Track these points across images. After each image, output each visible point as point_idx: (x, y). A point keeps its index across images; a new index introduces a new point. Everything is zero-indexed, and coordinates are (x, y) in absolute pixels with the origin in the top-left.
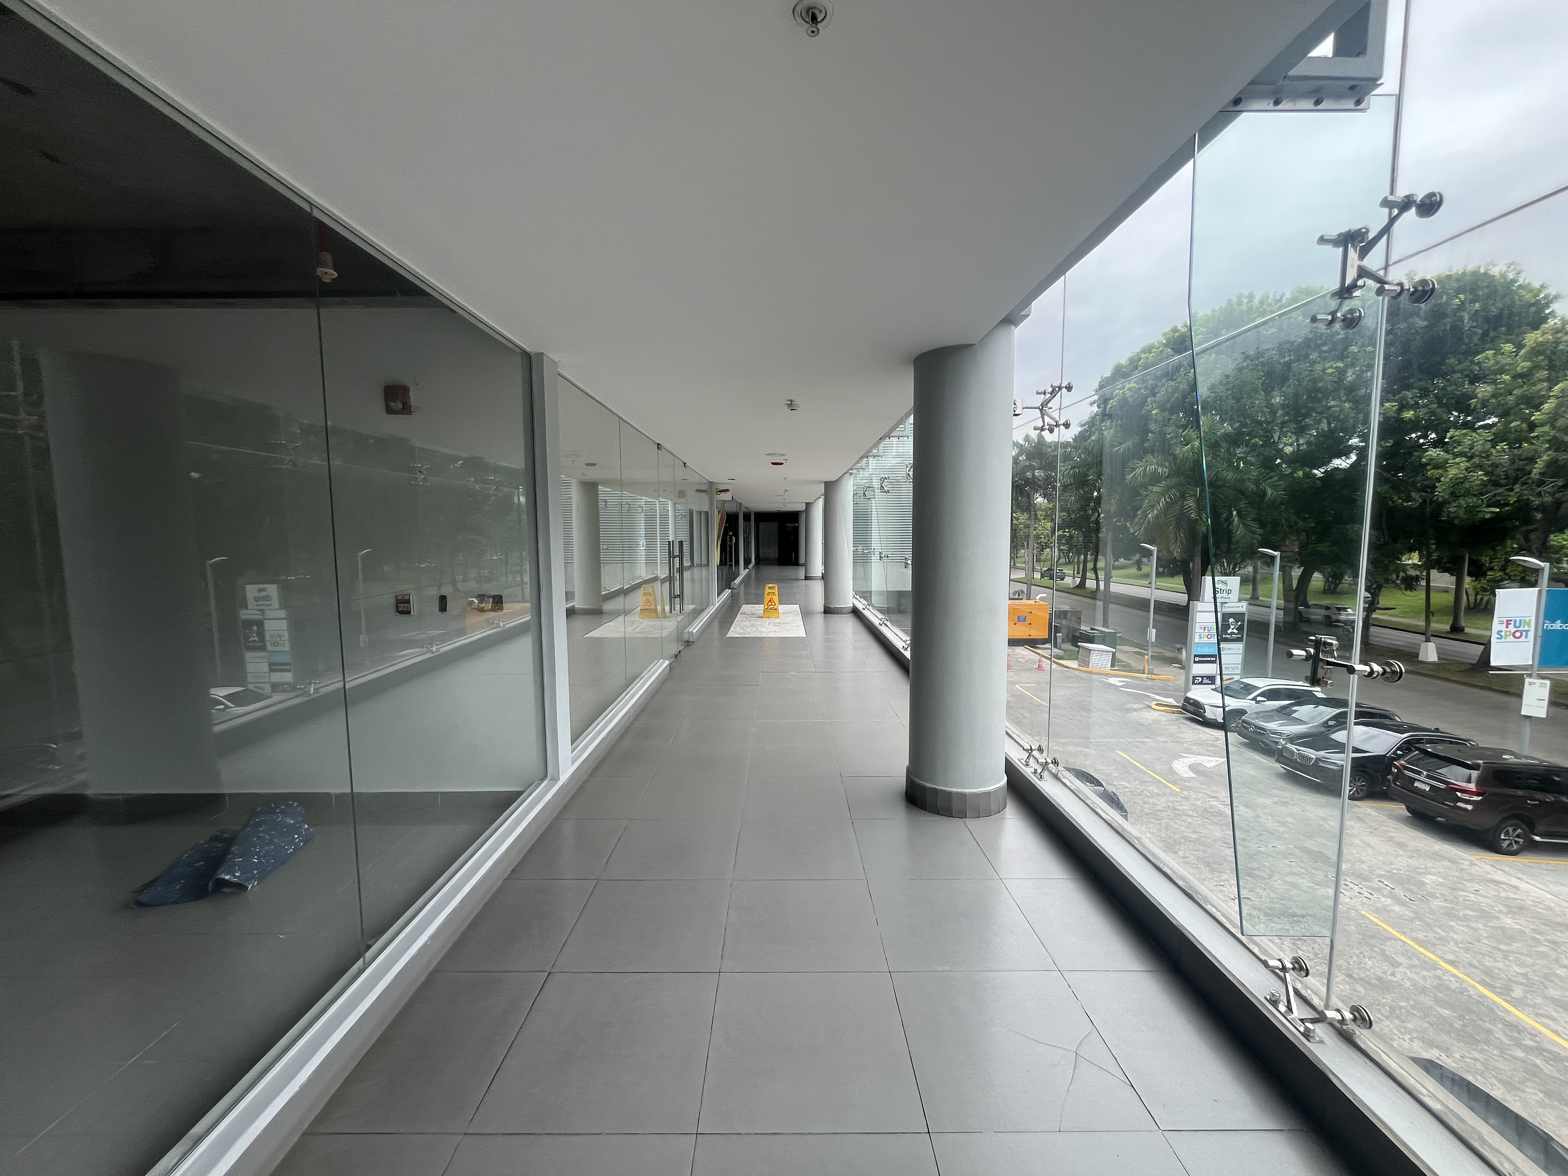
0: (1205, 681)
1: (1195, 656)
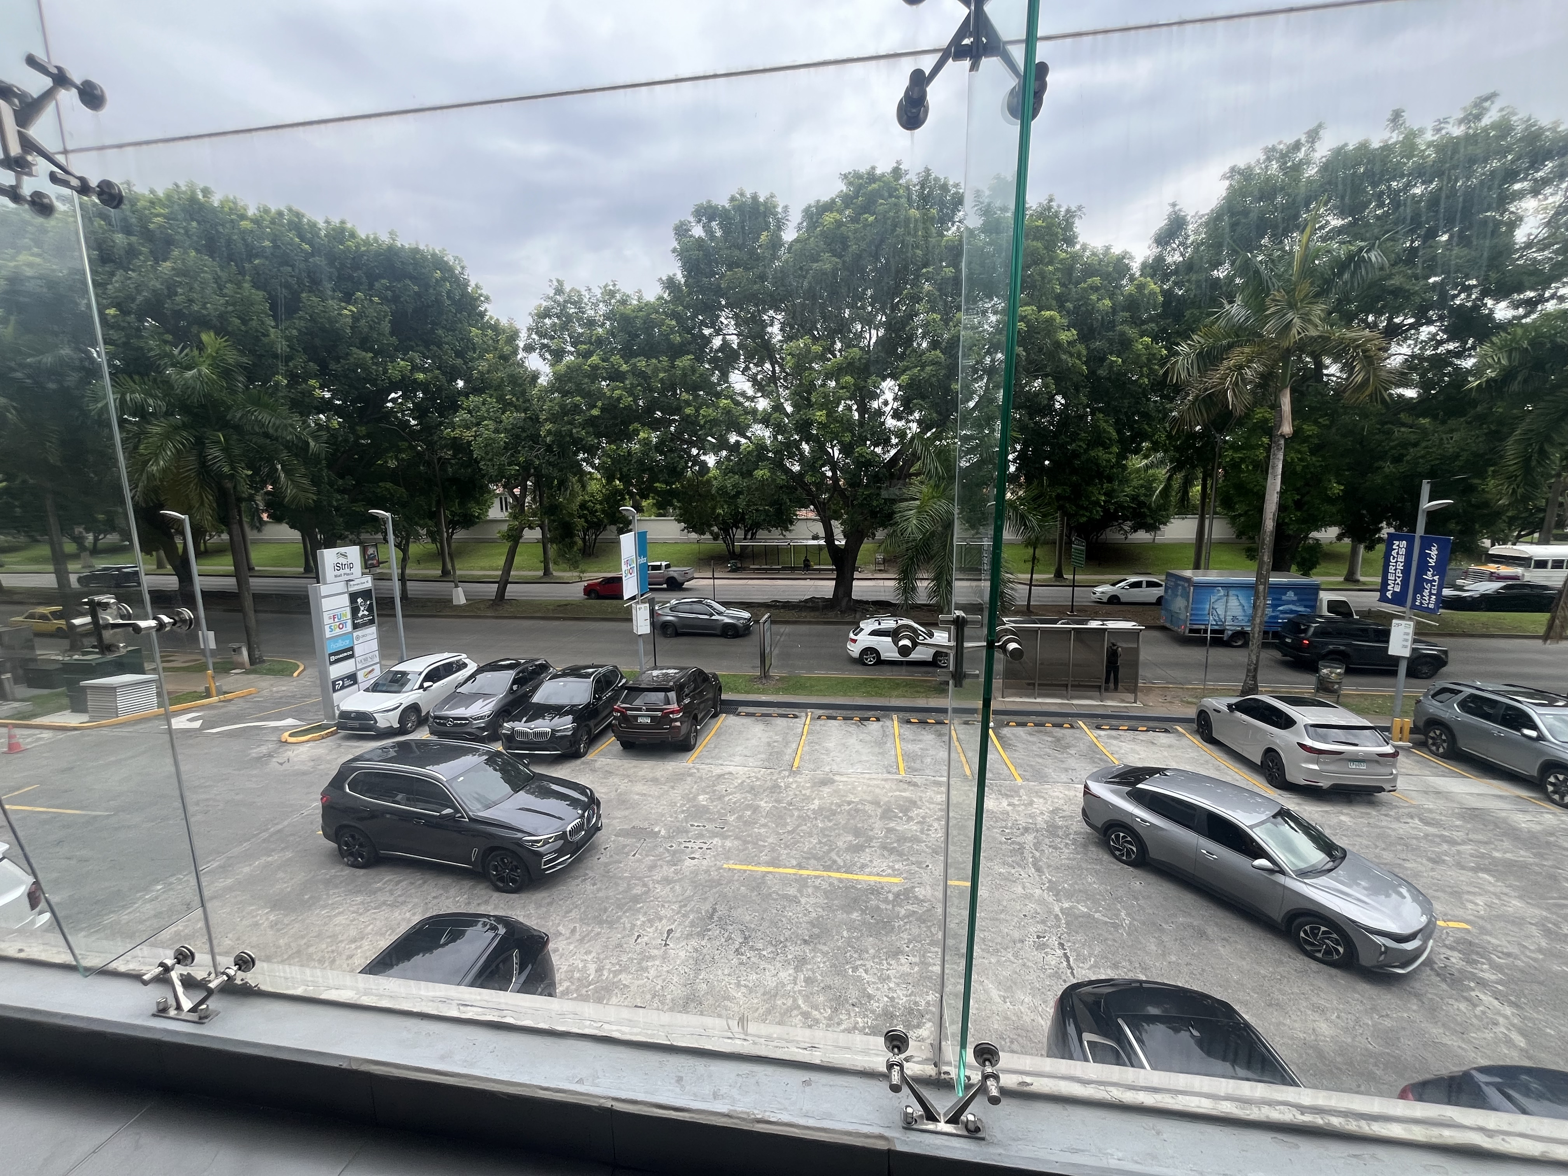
0: (347, 683)
1: (331, 655)
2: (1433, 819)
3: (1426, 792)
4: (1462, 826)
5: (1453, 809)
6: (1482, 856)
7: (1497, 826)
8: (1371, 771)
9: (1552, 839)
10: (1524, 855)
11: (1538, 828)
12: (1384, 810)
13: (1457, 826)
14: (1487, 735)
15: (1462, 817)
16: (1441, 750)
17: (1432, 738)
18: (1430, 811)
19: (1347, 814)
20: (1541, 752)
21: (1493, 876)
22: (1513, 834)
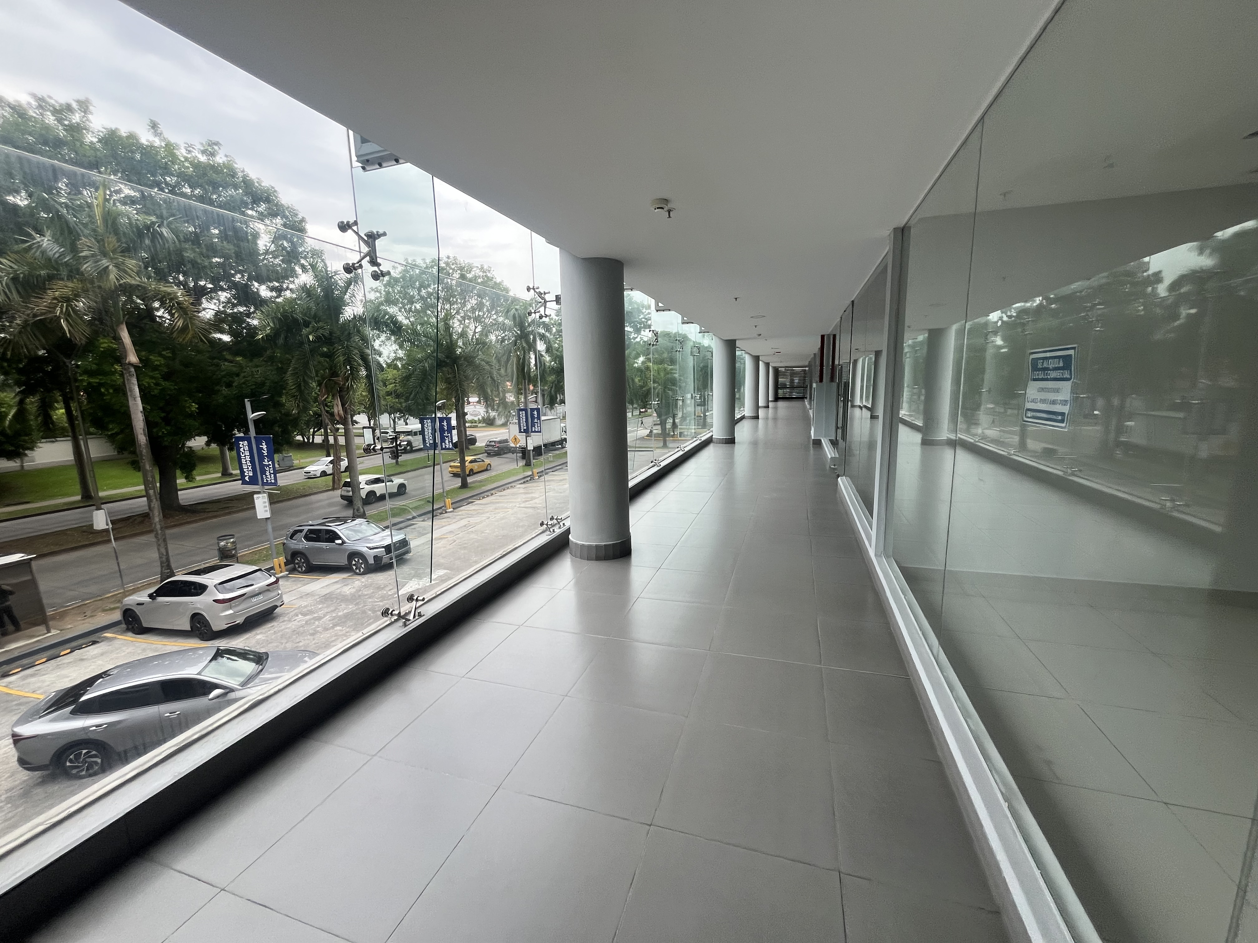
2: (308, 611)
3: (301, 597)
4: (322, 607)
5: (316, 600)
6: (334, 618)
7: (338, 599)
8: (266, 598)
9: (360, 593)
10: (351, 607)
11: (354, 590)
12: (281, 619)
13: (320, 609)
14: (321, 550)
15: (321, 602)
16: (304, 569)
17: (297, 563)
18: (305, 607)
19: (261, 633)
20: (346, 550)
21: (340, 626)
22: (345, 599)
